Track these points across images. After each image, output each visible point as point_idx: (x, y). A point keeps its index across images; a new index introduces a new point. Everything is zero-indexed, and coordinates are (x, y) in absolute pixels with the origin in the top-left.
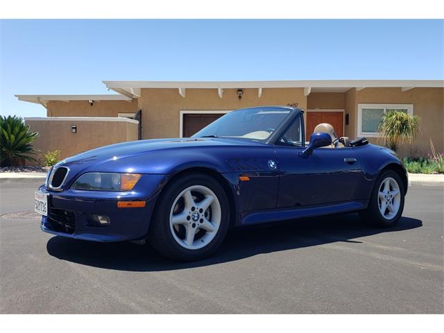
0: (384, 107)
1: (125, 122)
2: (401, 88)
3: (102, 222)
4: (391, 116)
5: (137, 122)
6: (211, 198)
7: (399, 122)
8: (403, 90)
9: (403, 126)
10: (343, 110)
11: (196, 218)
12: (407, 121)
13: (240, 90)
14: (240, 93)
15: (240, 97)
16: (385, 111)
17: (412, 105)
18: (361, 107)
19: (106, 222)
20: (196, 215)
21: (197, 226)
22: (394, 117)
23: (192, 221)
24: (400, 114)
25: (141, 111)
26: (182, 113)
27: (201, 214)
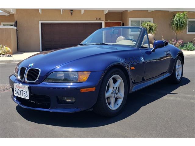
0: (141, 19)
1: (10, 28)
2: (148, 10)
3: (68, 101)
4: (145, 24)
5: (16, 28)
6: (120, 81)
7: (148, 27)
8: (149, 12)
9: (150, 29)
10: (121, 21)
11: (115, 93)
12: (152, 26)
13: (71, 10)
14: (72, 12)
15: (72, 14)
16: (141, 21)
17: (153, 19)
18: (130, 20)
19: (70, 100)
20: (115, 91)
21: (115, 97)
22: (146, 24)
23: (113, 95)
24: (149, 23)
25: (16, 22)
26: (40, 22)
27: (117, 90)
